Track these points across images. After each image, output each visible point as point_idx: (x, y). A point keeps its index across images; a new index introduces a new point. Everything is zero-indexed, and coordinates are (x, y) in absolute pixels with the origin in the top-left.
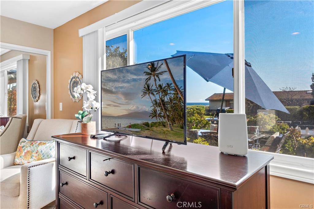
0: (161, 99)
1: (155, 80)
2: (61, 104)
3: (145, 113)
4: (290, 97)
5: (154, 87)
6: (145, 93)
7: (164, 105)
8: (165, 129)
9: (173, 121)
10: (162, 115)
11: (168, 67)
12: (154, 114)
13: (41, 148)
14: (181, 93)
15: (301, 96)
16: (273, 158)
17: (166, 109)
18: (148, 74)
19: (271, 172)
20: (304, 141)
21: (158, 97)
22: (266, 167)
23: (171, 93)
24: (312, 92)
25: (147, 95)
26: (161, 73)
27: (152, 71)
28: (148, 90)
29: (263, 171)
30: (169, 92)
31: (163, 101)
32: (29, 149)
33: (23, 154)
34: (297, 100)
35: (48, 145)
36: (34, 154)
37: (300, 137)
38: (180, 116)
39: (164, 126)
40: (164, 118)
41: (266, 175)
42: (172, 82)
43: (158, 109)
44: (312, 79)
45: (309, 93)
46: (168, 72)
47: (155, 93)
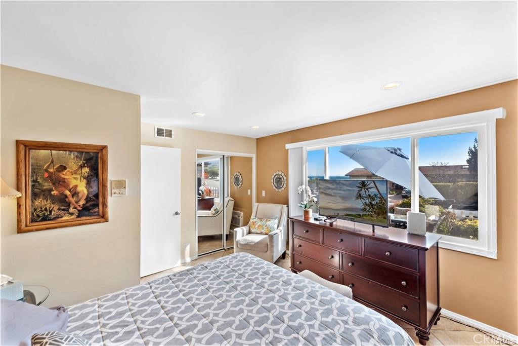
0: (370, 202)
1: (365, 192)
2: (264, 192)
3: (357, 209)
4: (441, 172)
5: (365, 195)
6: (357, 198)
7: (372, 205)
8: (372, 218)
9: (378, 214)
10: (371, 210)
11: (375, 185)
12: (365, 210)
13: (268, 223)
14: (385, 200)
15: (455, 172)
16: (441, 238)
17: (373, 208)
18: (359, 187)
19: (439, 246)
20: (460, 223)
21: (367, 201)
22: (437, 243)
23: (377, 200)
24: (468, 167)
25: (359, 200)
26: (370, 188)
27: (363, 186)
28: (360, 196)
29: (436, 245)
30: (375, 199)
31: (371, 204)
32: (260, 223)
33: (257, 226)
34: (450, 176)
35: (272, 221)
36: (264, 227)
37: (455, 219)
38: (383, 212)
39: (372, 217)
40: (372, 212)
41: (437, 248)
42: (378, 193)
43: (368, 208)
44: (469, 153)
45: (465, 168)
46: (375, 188)
47: (365, 199)
